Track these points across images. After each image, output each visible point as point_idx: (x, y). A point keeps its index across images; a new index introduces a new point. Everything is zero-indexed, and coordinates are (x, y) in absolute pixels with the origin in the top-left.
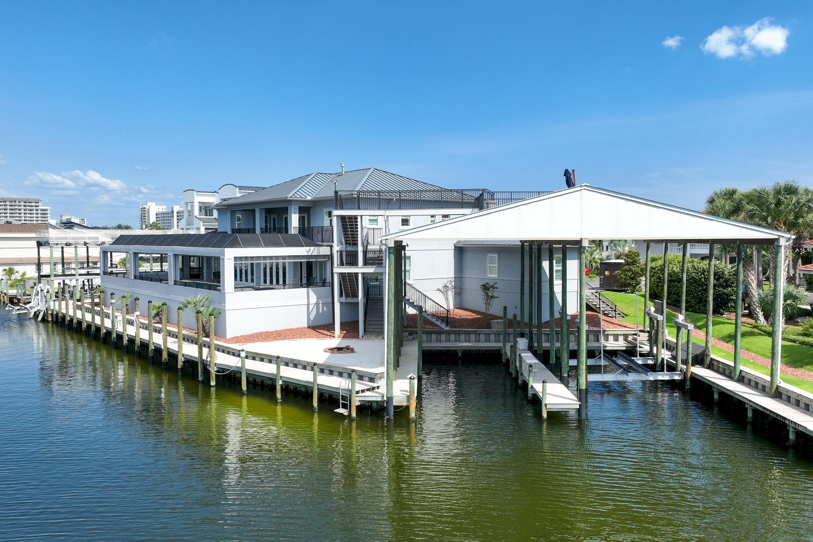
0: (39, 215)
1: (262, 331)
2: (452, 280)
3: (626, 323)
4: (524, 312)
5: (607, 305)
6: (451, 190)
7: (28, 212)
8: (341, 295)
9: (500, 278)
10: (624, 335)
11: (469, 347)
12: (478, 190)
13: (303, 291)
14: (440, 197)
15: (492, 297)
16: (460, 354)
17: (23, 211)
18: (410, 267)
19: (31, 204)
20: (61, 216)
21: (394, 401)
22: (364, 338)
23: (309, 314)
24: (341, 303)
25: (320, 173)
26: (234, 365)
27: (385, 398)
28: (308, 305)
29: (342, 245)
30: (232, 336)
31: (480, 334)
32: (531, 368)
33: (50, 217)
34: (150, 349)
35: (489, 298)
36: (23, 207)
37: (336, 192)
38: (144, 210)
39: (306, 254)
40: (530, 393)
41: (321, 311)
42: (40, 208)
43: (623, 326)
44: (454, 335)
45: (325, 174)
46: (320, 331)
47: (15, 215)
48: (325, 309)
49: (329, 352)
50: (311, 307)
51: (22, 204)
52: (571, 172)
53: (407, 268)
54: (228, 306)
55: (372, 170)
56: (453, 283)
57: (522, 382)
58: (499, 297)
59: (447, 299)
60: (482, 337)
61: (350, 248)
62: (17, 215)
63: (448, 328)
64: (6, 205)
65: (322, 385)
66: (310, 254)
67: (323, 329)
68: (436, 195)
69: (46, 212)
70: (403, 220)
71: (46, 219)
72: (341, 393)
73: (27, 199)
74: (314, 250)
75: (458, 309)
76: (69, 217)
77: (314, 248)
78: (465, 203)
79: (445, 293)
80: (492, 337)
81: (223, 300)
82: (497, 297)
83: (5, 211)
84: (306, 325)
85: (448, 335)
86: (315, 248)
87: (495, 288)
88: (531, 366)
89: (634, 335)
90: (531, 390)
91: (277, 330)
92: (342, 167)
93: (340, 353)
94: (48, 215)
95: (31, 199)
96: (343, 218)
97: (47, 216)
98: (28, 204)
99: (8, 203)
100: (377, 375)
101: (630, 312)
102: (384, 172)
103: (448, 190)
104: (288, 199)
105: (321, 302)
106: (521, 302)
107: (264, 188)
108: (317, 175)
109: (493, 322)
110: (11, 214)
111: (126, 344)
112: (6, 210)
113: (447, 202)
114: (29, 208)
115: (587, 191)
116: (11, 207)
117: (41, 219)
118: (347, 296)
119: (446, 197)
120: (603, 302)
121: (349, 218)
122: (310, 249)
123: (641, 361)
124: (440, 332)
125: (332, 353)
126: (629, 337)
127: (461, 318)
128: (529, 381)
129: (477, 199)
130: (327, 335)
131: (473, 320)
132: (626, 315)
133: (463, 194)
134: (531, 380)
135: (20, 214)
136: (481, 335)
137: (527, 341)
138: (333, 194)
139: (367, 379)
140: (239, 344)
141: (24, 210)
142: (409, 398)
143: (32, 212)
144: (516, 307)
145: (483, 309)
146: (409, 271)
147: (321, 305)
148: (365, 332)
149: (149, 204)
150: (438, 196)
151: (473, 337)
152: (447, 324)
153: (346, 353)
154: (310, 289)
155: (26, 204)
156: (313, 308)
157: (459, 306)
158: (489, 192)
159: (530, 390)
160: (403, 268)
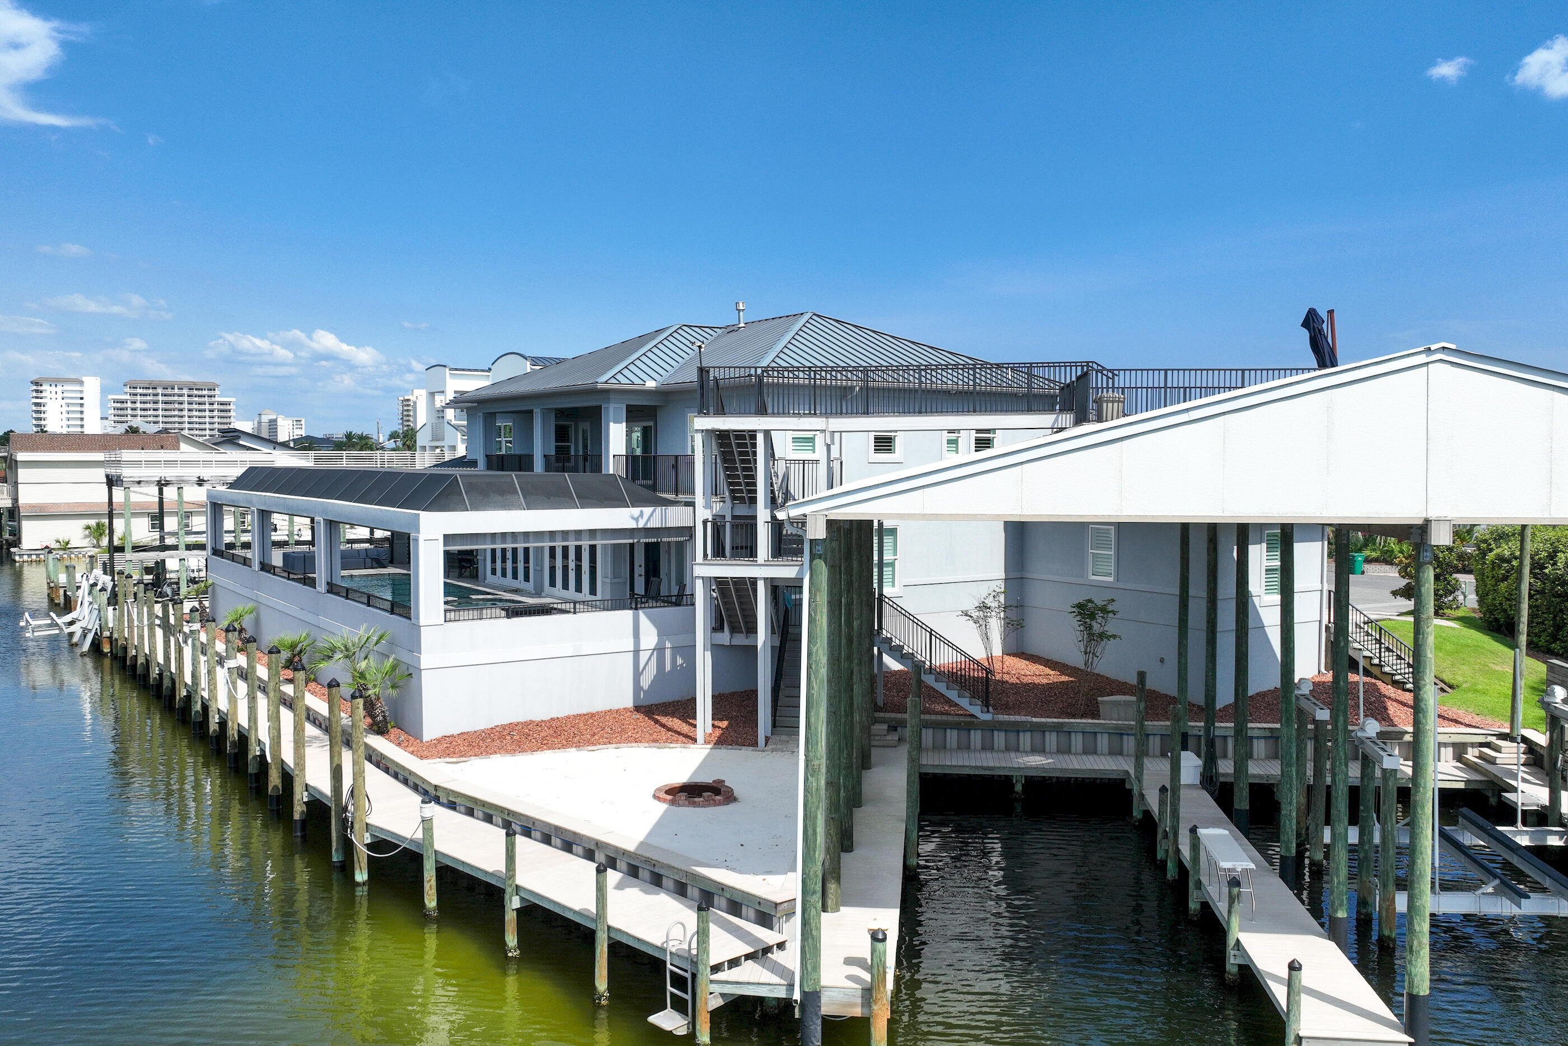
0: (216, 413)
1: (514, 720)
2: (998, 590)
3: (1455, 709)
4: (1186, 682)
5: (1399, 657)
6: (999, 366)
7: (195, 406)
8: (718, 627)
9: (1120, 585)
10: (1454, 745)
11: (1043, 769)
12: (1071, 364)
13: (625, 616)
14: (971, 383)
15: (1102, 636)
16: (1018, 788)
17: (186, 406)
18: (895, 554)
19: (200, 393)
20: (260, 415)
21: (824, 1000)
22: (770, 747)
23: (637, 674)
24: (716, 649)
25: (689, 326)
26: (409, 836)
27: (797, 996)
28: (636, 652)
29: (724, 502)
30: (438, 735)
31: (1070, 732)
32: (1236, 890)
33: (234, 417)
34: (250, 757)
35: (1094, 638)
36: (186, 398)
37: (703, 371)
38: (407, 403)
39: (633, 525)
40: (1232, 961)
41: (668, 668)
42: (217, 399)
43: (1448, 719)
44: (1002, 734)
45: (700, 327)
46: (664, 720)
47: (173, 413)
48: (679, 661)
49: (664, 801)
50: (644, 657)
51: (185, 391)
52: (1324, 315)
53: (887, 557)
54: (426, 660)
55: (806, 317)
56: (1002, 598)
57: (1198, 907)
58: (1120, 637)
59: (986, 638)
60: (1077, 742)
61: (742, 510)
62: (176, 413)
63: (987, 717)
64: (156, 395)
65: (620, 930)
66: (641, 525)
67: (673, 715)
68: (960, 377)
69: (228, 407)
70: (878, 440)
71: (227, 420)
72: (669, 966)
73: (194, 383)
74: (652, 515)
75: (1014, 655)
76: (274, 417)
77: (651, 509)
78: (1035, 396)
79: (981, 622)
80: (1103, 742)
81: (415, 645)
82: (1114, 636)
83: (155, 406)
84: (629, 703)
85: (988, 734)
86: (654, 511)
87: (1109, 612)
88: (1235, 882)
89: (1482, 745)
90: (1237, 953)
91: (554, 716)
92: (739, 311)
93: (695, 805)
94: (232, 414)
95: (204, 384)
96: (722, 437)
97: (229, 414)
98: (195, 392)
99: (160, 391)
100: (780, 908)
101: (1460, 679)
102: (837, 321)
103: (991, 364)
104: (599, 386)
105: (668, 645)
106: (1180, 654)
107: (559, 361)
108: (680, 331)
109: (1104, 702)
110: (165, 410)
111: (214, 731)
112: (157, 403)
113: (990, 394)
114: (197, 399)
115: (1448, 366)
116: (166, 399)
117: (219, 420)
118: (734, 630)
119: (985, 381)
120: (1388, 649)
121: (737, 437)
122: (642, 512)
123: (1527, 837)
124: (967, 724)
125: (673, 803)
126: (1470, 750)
127: (1022, 683)
128: (1228, 923)
129: (1067, 388)
130: (679, 733)
131: (1051, 687)
132: (1451, 687)
133: (1030, 375)
134: (1235, 923)
135: (182, 410)
136: (1073, 735)
137: (1200, 762)
138: (692, 376)
139: (752, 913)
140: (448, 760)
141: (189, 404)
142: (868, 994)
143: (202, 407)
144: (1162, 661)
145: (1077, 659)
146: (892, 564)
147: (668, 653)
148: (774, 725)
149: (417, 392)
150: (966, 380)
151: (1052, 740)
152: (986, 704)
153: (710, 805)
154: (641, 612)
155: (191, 392)
156: (650, 658)
157: (1017, 649)
158: (1101, 370)
159: (1232, 952)
160: (876, 558)
